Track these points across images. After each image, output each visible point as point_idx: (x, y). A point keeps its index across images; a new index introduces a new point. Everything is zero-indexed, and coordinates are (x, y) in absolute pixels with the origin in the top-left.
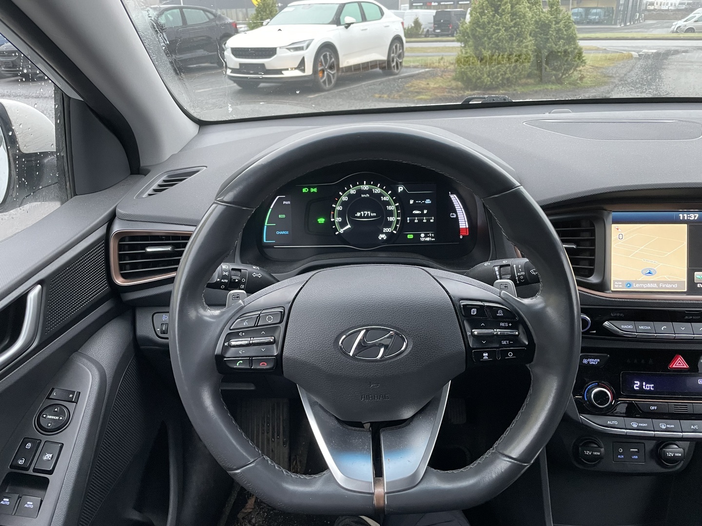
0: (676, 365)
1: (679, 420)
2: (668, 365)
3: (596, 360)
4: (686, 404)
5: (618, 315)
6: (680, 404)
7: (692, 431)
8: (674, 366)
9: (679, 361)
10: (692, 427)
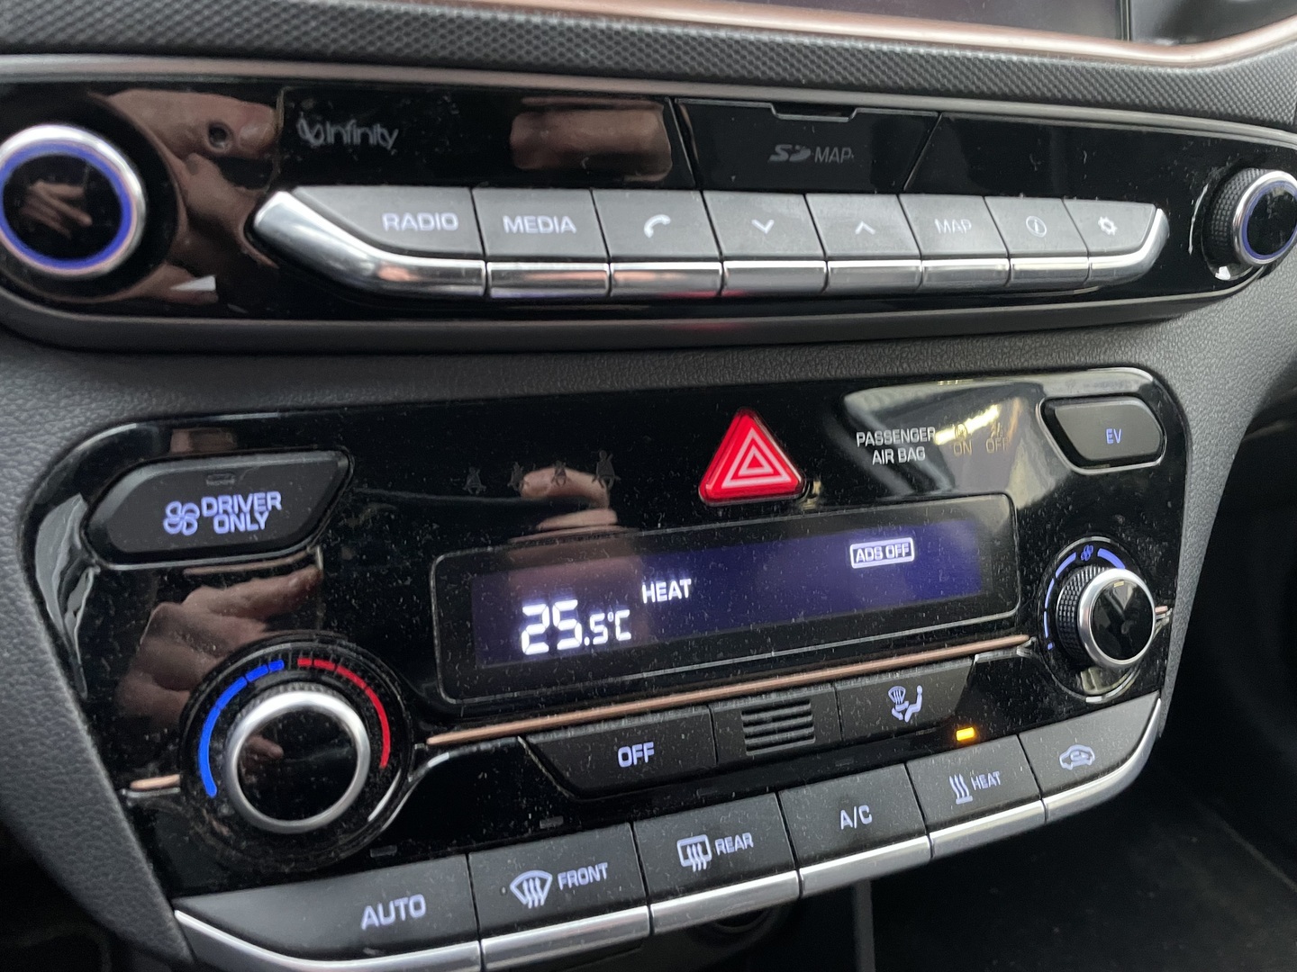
0: (736, 477)
1: (776, 790)
2: (698, 480)
3: (255, 498)
4: (805, 693)
5: (352, 133)
6: (774, 698)
7: (845, 843)
8: (728, 483)
9: (754, 451)
10: (845, 821)
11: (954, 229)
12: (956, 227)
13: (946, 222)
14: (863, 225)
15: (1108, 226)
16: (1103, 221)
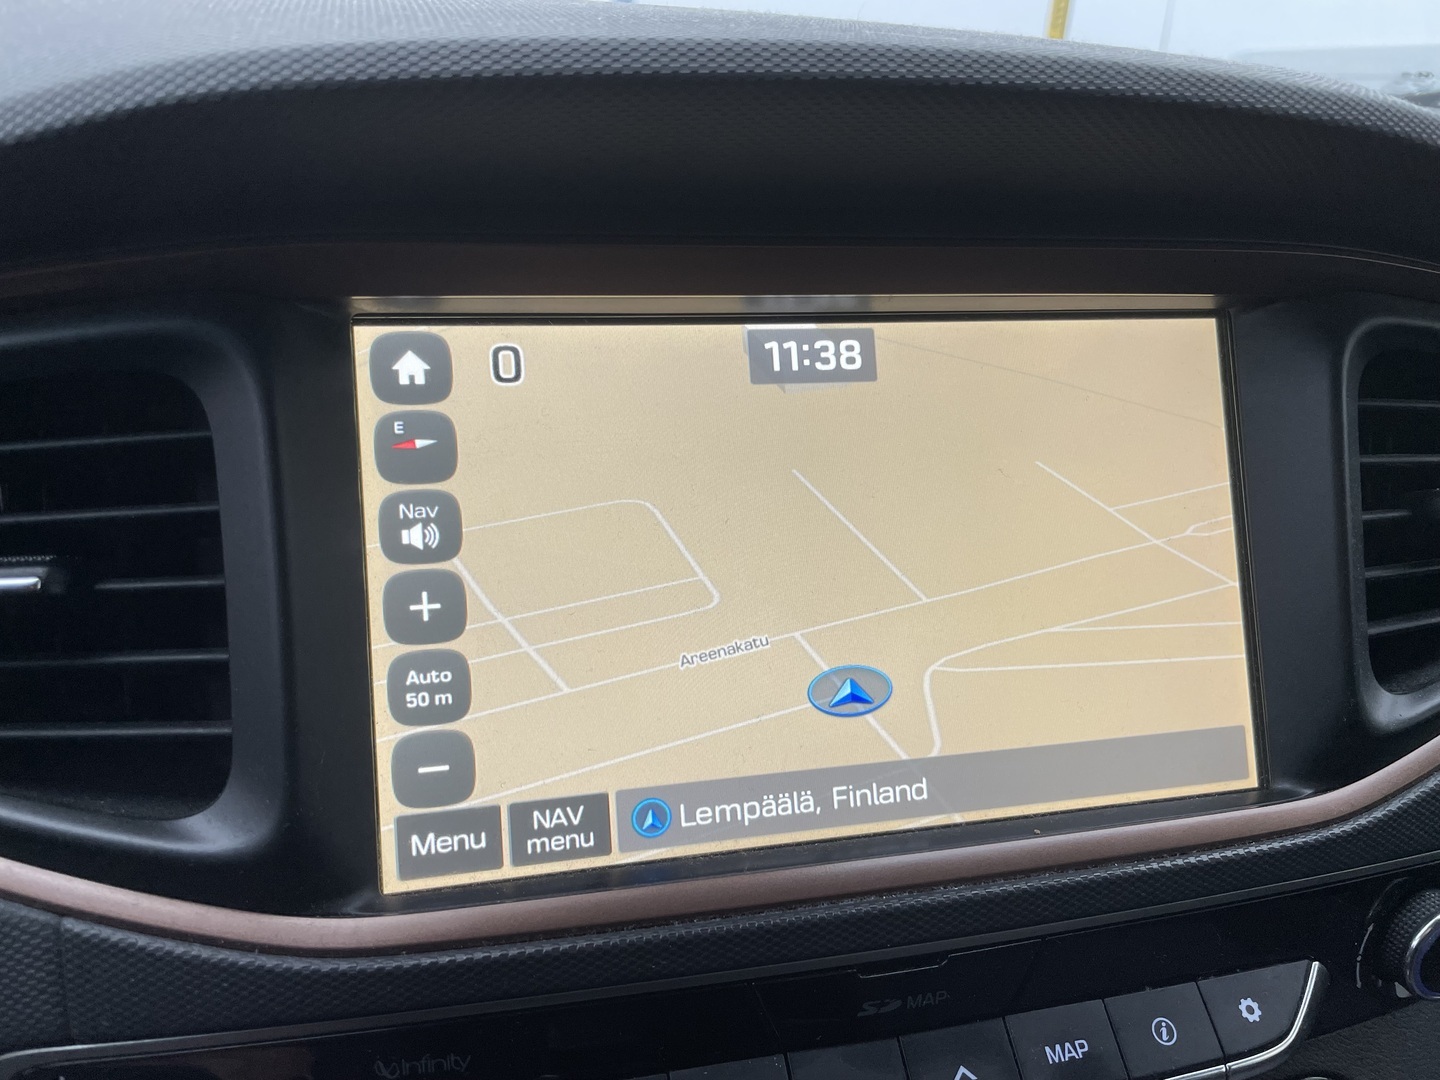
11: (1067, 1055)
12: (1070, 1052)
13: (1058, 1047)
14: (962, 1070)
15: (1250, 1010)
16: (1244, 1004)
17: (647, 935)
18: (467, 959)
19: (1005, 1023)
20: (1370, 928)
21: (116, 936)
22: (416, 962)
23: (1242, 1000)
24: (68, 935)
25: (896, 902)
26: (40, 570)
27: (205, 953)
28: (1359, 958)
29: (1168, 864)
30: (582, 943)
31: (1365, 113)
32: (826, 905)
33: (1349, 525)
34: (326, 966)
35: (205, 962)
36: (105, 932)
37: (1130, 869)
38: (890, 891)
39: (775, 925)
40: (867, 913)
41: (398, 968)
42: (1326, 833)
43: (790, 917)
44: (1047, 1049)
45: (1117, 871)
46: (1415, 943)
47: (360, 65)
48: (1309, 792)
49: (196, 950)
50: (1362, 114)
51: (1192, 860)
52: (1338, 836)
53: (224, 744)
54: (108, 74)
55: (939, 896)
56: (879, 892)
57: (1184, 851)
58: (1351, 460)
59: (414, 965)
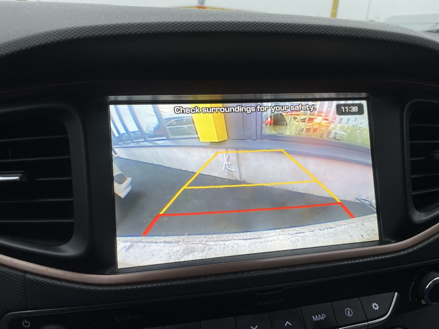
11: (319, 319)
12: (320, 318)
13: (316, 316)
14: (287, 322)
15: (375, 306)
16: (374, 305)
17: (194, 281)
18: (141, 287)
19: (300, 309)
20: (413, 283)
21: (41, 279)
22: (126, 288)
23: (373, 304)
24: (27, 279)
25: (267, 272)
26: (20, 175)
27: (66, 284)
28: (410, 292)
29: (350, 262)
30: (174, 283)
31: (408, 39)
32: (246, 273)
33: (406, 162)
34: (101, 289)
35: (66, 287)
36: (38, 278)
37: (338, 264)
38: (266, 269)
39: (231, 279)
40: (259, 275)
41: (122, 289)
42: (399, 254)
43: (236, 276)
44: (313, 317)
45: (334, 264)
46: (427, 287)
47: (108, 31)
48: (394, 241)
49: (64, 284)
50: (406, 39)
51: (357, 261)
52: (402, 255)
53: (72, 224)
54: (38, 34)
55: (280, 271)
56: (262, 270)
57: (355, 258)
58: (407, 142)
59: (126, 289)
